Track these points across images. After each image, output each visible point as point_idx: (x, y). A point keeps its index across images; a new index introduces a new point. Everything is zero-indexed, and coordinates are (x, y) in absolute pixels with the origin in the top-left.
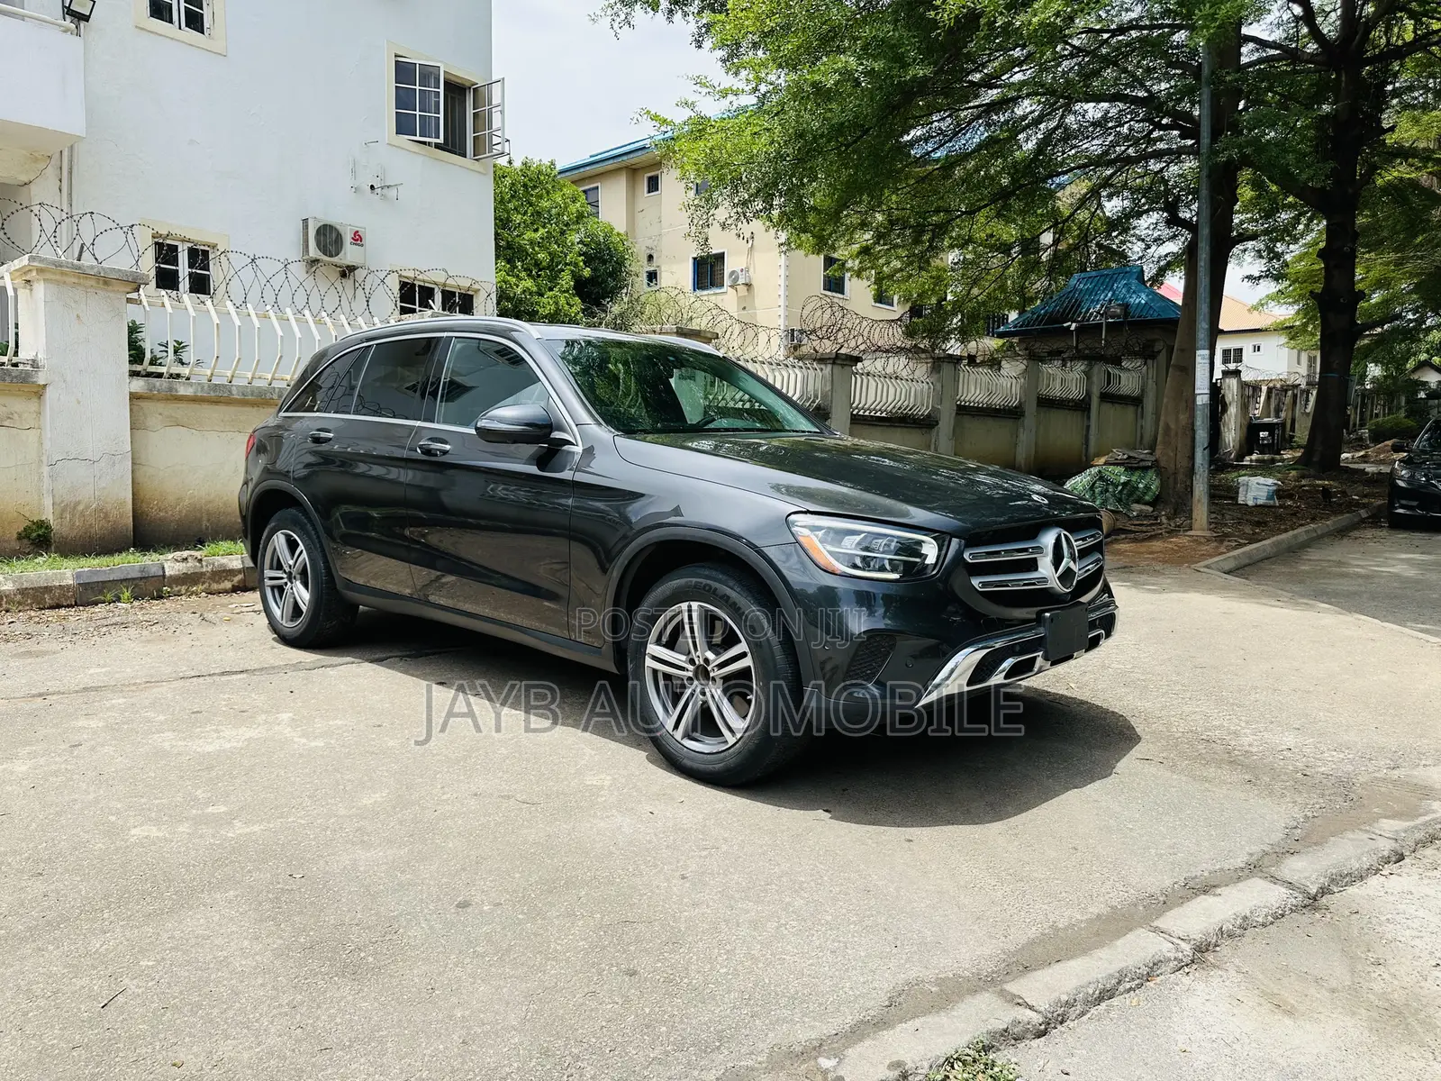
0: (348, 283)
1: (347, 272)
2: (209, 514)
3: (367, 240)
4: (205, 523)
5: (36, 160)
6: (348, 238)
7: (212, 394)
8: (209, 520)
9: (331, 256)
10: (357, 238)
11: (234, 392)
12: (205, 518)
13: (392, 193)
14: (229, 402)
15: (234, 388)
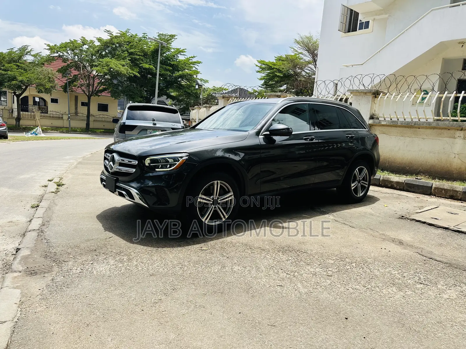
2: (389, 162)
4: (387, 164)
7: (392, 124)
8: (388, 164)
11: (399, 123)
12: (387, 163)
14: (396, 126)
15: (399, 122)
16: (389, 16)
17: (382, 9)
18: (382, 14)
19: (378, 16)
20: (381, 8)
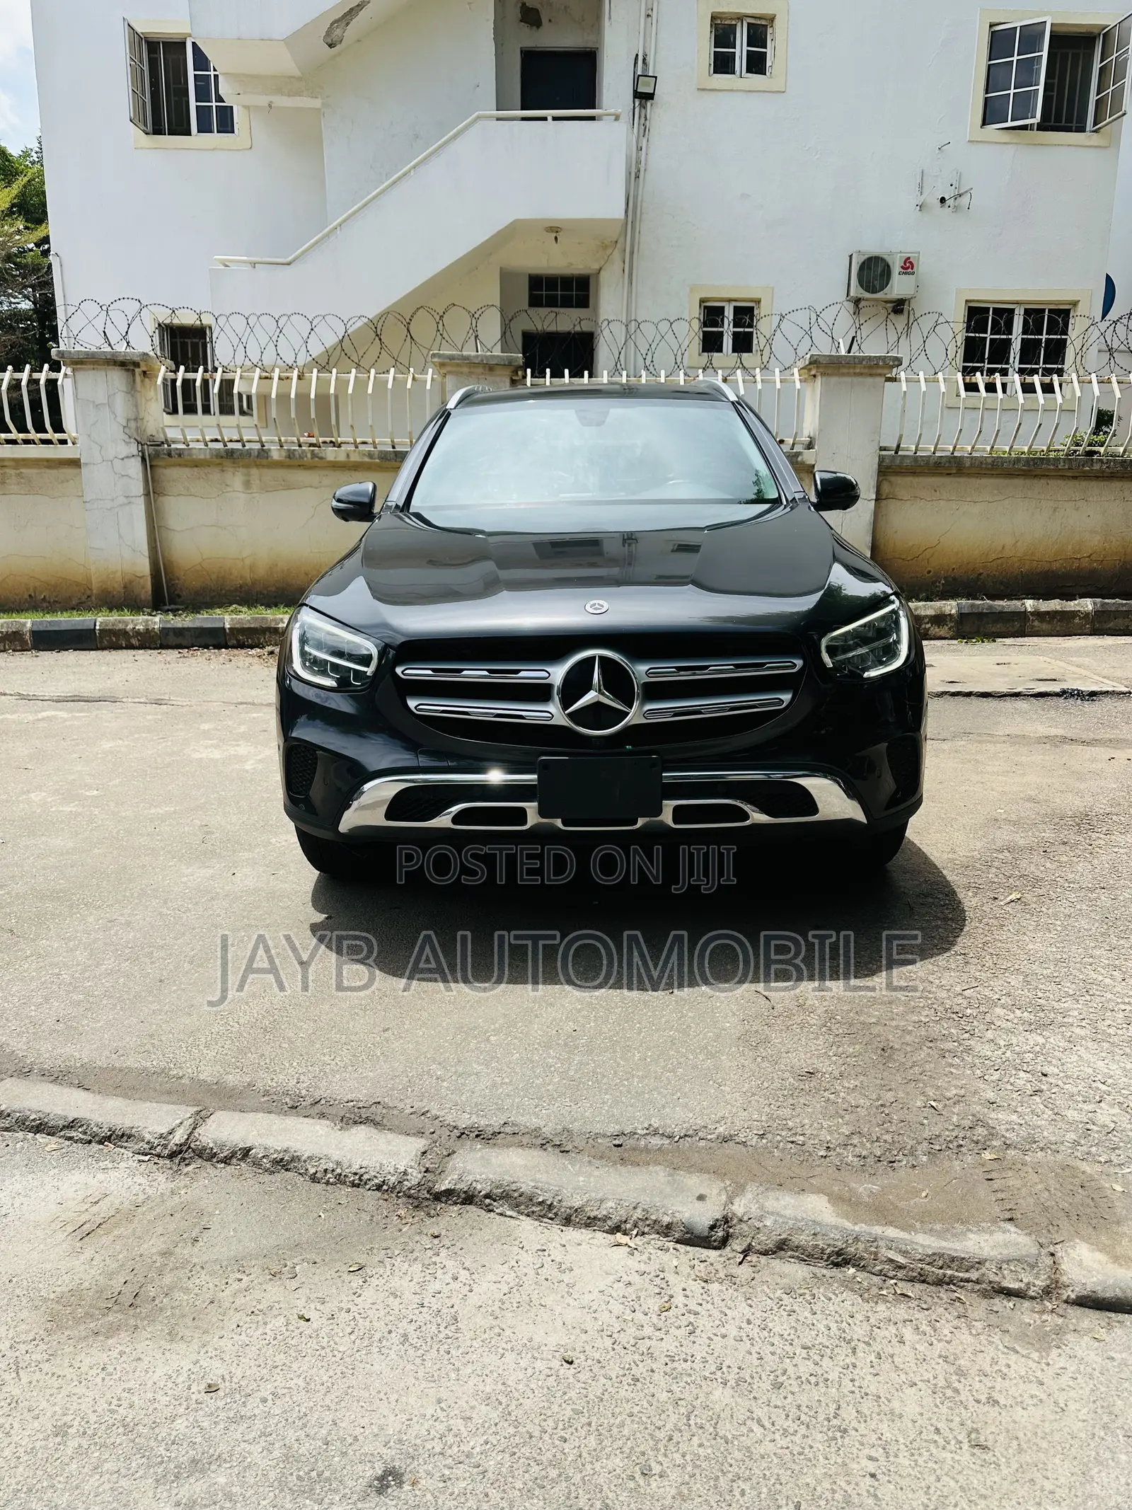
0: (900, 321)
1: (899, 306)
3: (922, 267)
5: (605, 247)
6: (896, 269)
9: (874, 292)
10: (908, 266)
13: (965, 200)
16: (324, 105)
17: (300, 75)
18: (298, 93)
19: (285, 98)
20: (297, 73)
